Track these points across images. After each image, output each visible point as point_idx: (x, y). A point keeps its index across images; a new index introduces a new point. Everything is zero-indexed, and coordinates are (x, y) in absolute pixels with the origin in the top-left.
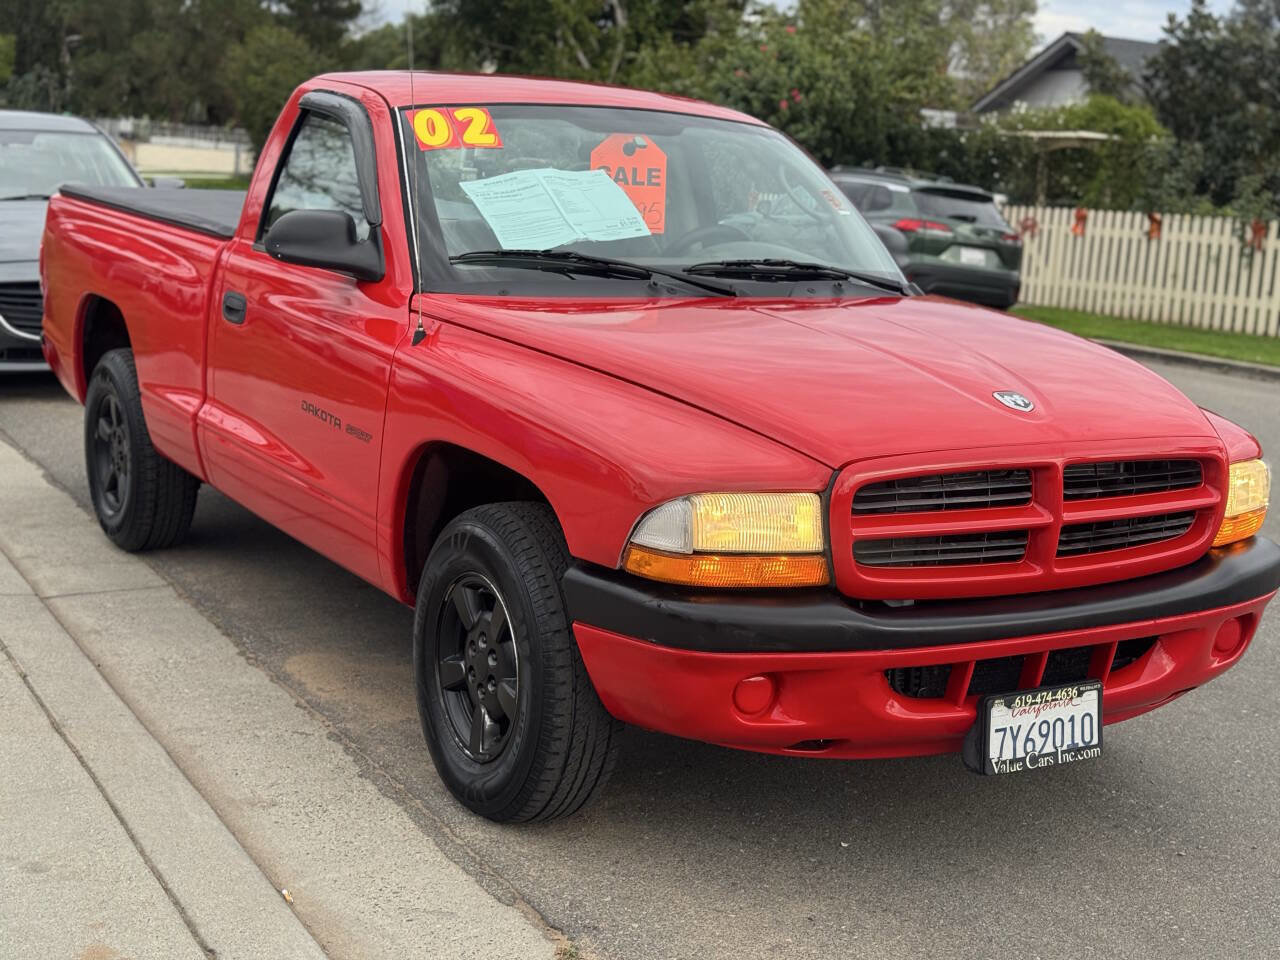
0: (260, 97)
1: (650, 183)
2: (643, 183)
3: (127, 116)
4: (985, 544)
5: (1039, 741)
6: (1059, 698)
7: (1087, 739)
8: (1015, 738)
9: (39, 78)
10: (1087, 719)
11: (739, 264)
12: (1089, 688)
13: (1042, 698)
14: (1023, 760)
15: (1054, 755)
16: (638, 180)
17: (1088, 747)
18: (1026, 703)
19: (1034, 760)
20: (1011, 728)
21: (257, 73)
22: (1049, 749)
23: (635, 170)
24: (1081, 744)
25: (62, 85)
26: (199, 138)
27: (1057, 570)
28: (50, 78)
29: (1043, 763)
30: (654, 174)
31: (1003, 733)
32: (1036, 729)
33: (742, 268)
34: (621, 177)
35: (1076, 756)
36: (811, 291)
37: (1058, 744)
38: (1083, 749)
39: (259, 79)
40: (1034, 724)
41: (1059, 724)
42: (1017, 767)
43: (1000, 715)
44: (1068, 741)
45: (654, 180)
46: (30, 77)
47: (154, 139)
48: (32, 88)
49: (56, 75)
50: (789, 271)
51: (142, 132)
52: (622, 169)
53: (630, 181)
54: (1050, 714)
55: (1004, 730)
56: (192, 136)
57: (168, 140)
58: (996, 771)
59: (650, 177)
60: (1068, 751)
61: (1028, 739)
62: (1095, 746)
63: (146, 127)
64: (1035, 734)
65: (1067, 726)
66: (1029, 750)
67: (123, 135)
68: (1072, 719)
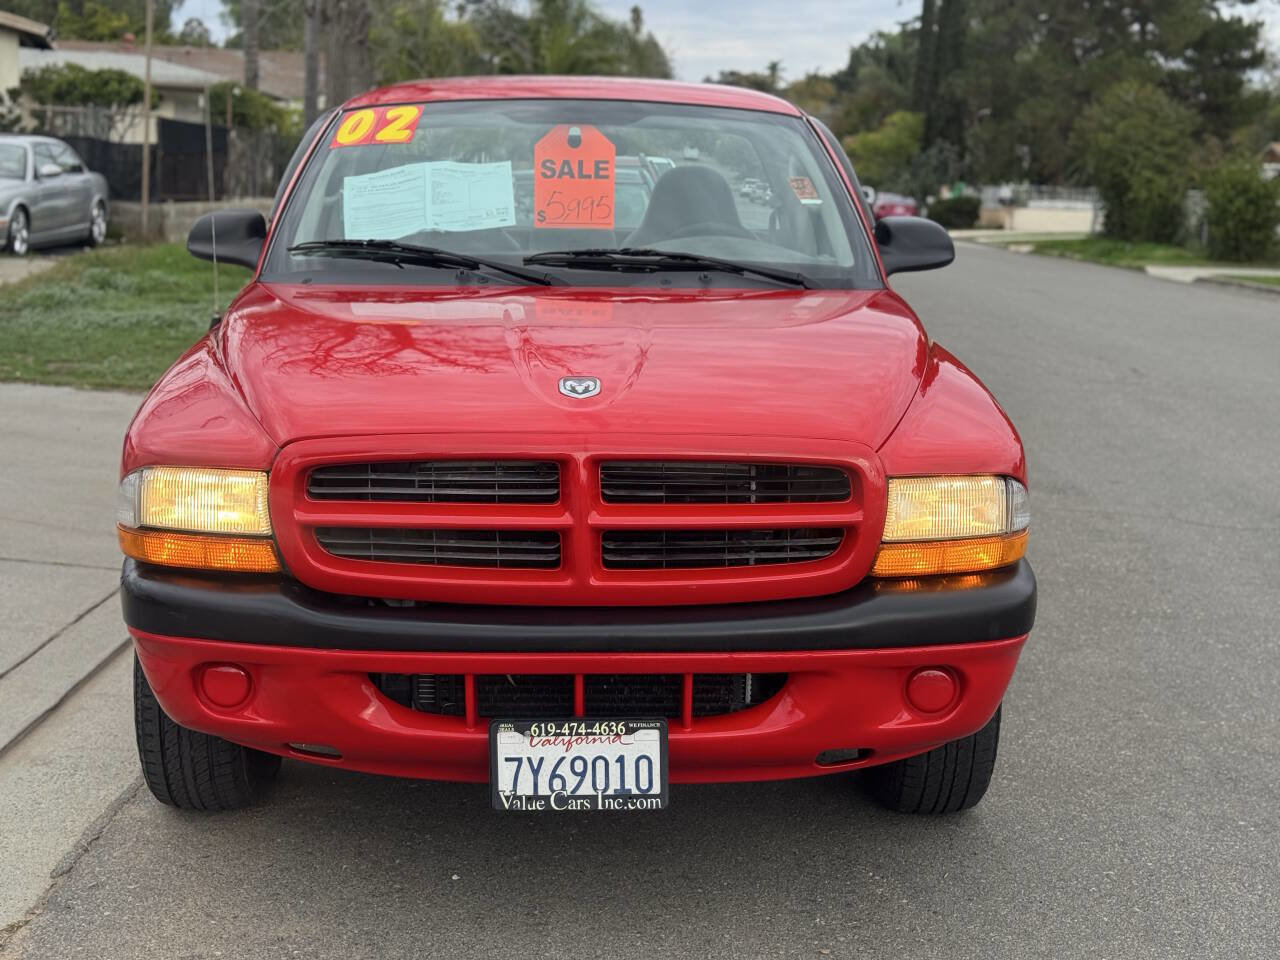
0: (1109, 155)
1: (598, 176)
2: (590, 177)
3: (1008, 181)
4: (497, 544)
5: (572, 781)
6: (598, 731)
7: (644, 785)
8: (536, 772)
9: (941, 151)
10: (644, 764)
11: (589, 253)
12: (644, 725)
13: (571, 729)
14: (547, 798)
15: (593, 799)
16: (584, 173)
17: (645, 795)
18: (547, 733)
19: (560, 800)
20: (529, 759)
21: (1110, 130)
22: (586, 789)
23: (581, 163)
24: (635, 791)
25: (961, 156)
26: (1077, 199)
27: (593, 582)
28: (950, 150)
29: (574, 806)
30: (601, 166)
31: (516, 763)
32: (566, 764)
33: (596, 258)
34: (566, 170)
35: (625, 804)
36: (666, 282)
37: (601, 785)
38: (637, 797)
39: (1110, 136)
40: (563, 759)
41: (600, 764)
42: (537, 806)
43: (509, 742)
44: (615, 785)
45: (602, 173)
46: (933, 151)
47: (1032, 204)
48: (934, 162)
49: (956, 148)
50: (658, 261)
51: (1023, 196)
52: (566, 162)
53: (576, 175)
54: (588, 749)
55: (519, 760)
56: (1070, 198)
57: (1046, 203)
58: (507, 806)
59: (598, 169)
60: (614, 797)
61: (554, 776)
62: (655, 796)
63: (1027, 191)
64: (564, 770)
65: (615, 769)
66: (555, 788)
67: (1002, 202)
68: (621, 760)
